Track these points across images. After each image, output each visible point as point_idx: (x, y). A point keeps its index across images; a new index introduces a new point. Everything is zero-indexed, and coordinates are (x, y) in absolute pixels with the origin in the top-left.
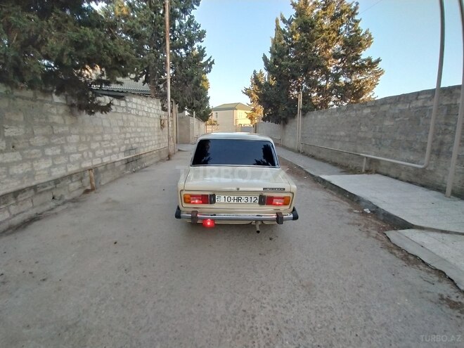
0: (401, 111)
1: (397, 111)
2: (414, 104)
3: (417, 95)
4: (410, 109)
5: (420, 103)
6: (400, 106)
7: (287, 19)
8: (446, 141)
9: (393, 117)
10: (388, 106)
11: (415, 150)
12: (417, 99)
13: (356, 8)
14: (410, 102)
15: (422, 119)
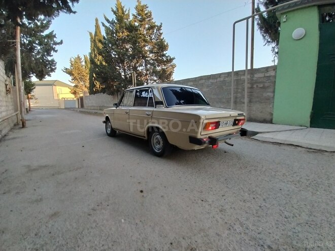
0: (212, 83)
1: (210, 83)
2: (219, 79)
3: (220, 75)
4: (216, 82)
5: (222, 79)
6: (211, 81)
7: (111, 20)
8: (238, 97)
9: (208, 86)
10: (204, 81)
11: (224, 103)
12: (220, 77)
13: (161, 26)
14: (217, 79)
15: (224, 87)
